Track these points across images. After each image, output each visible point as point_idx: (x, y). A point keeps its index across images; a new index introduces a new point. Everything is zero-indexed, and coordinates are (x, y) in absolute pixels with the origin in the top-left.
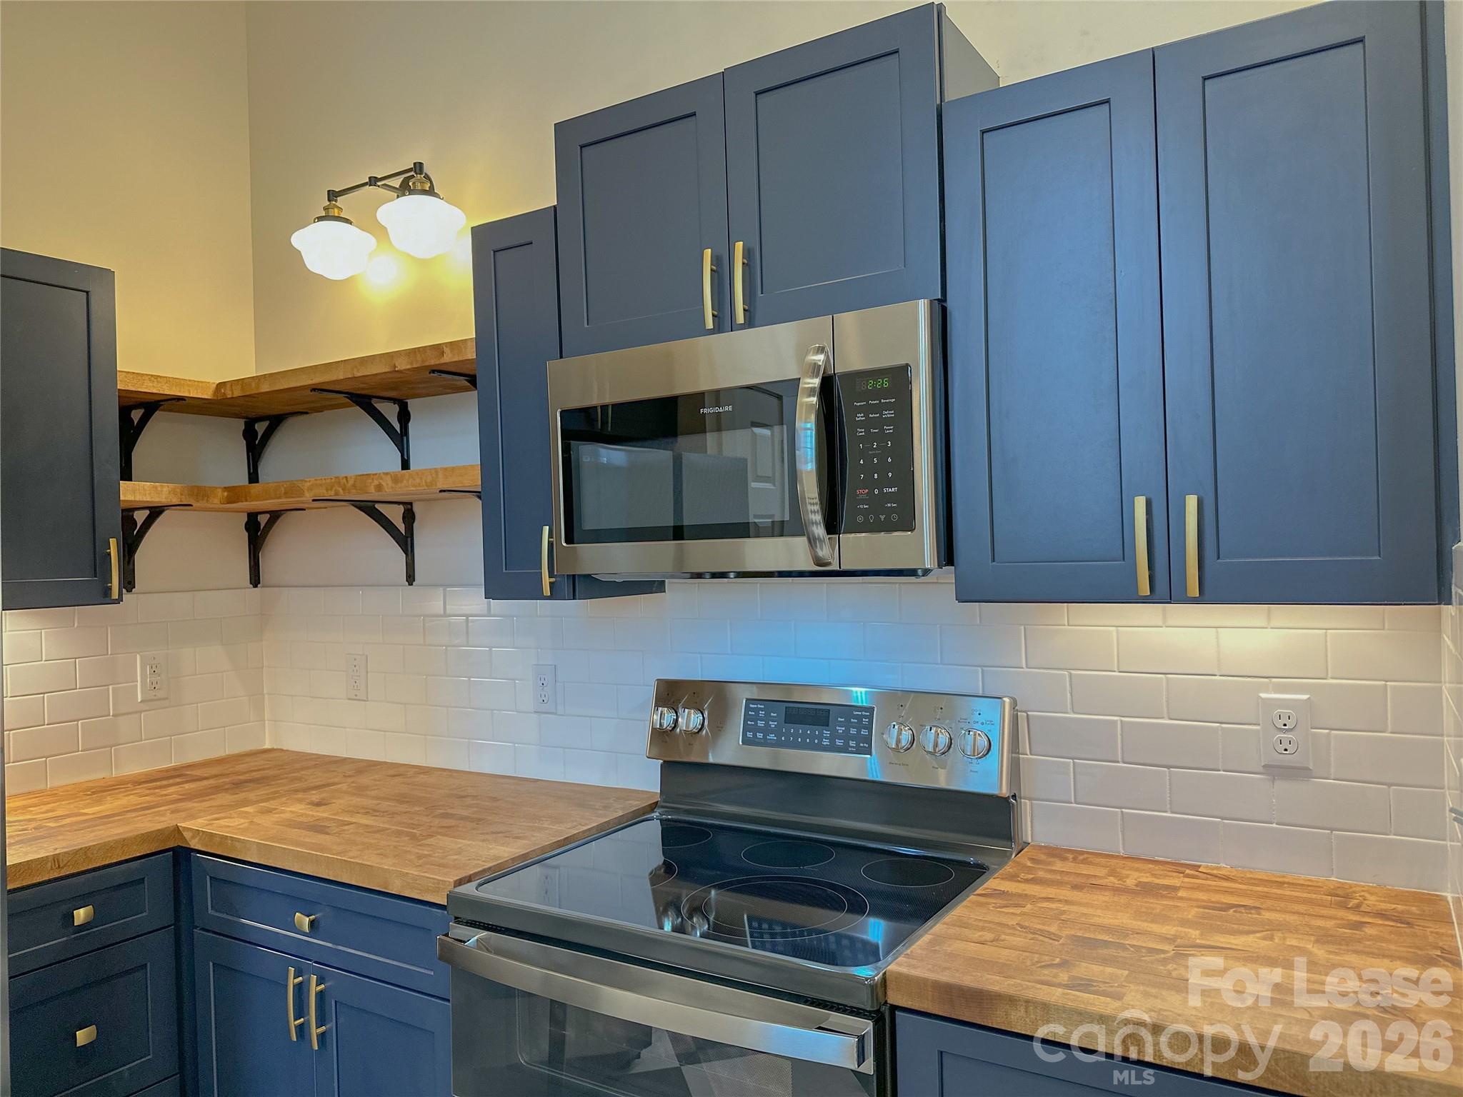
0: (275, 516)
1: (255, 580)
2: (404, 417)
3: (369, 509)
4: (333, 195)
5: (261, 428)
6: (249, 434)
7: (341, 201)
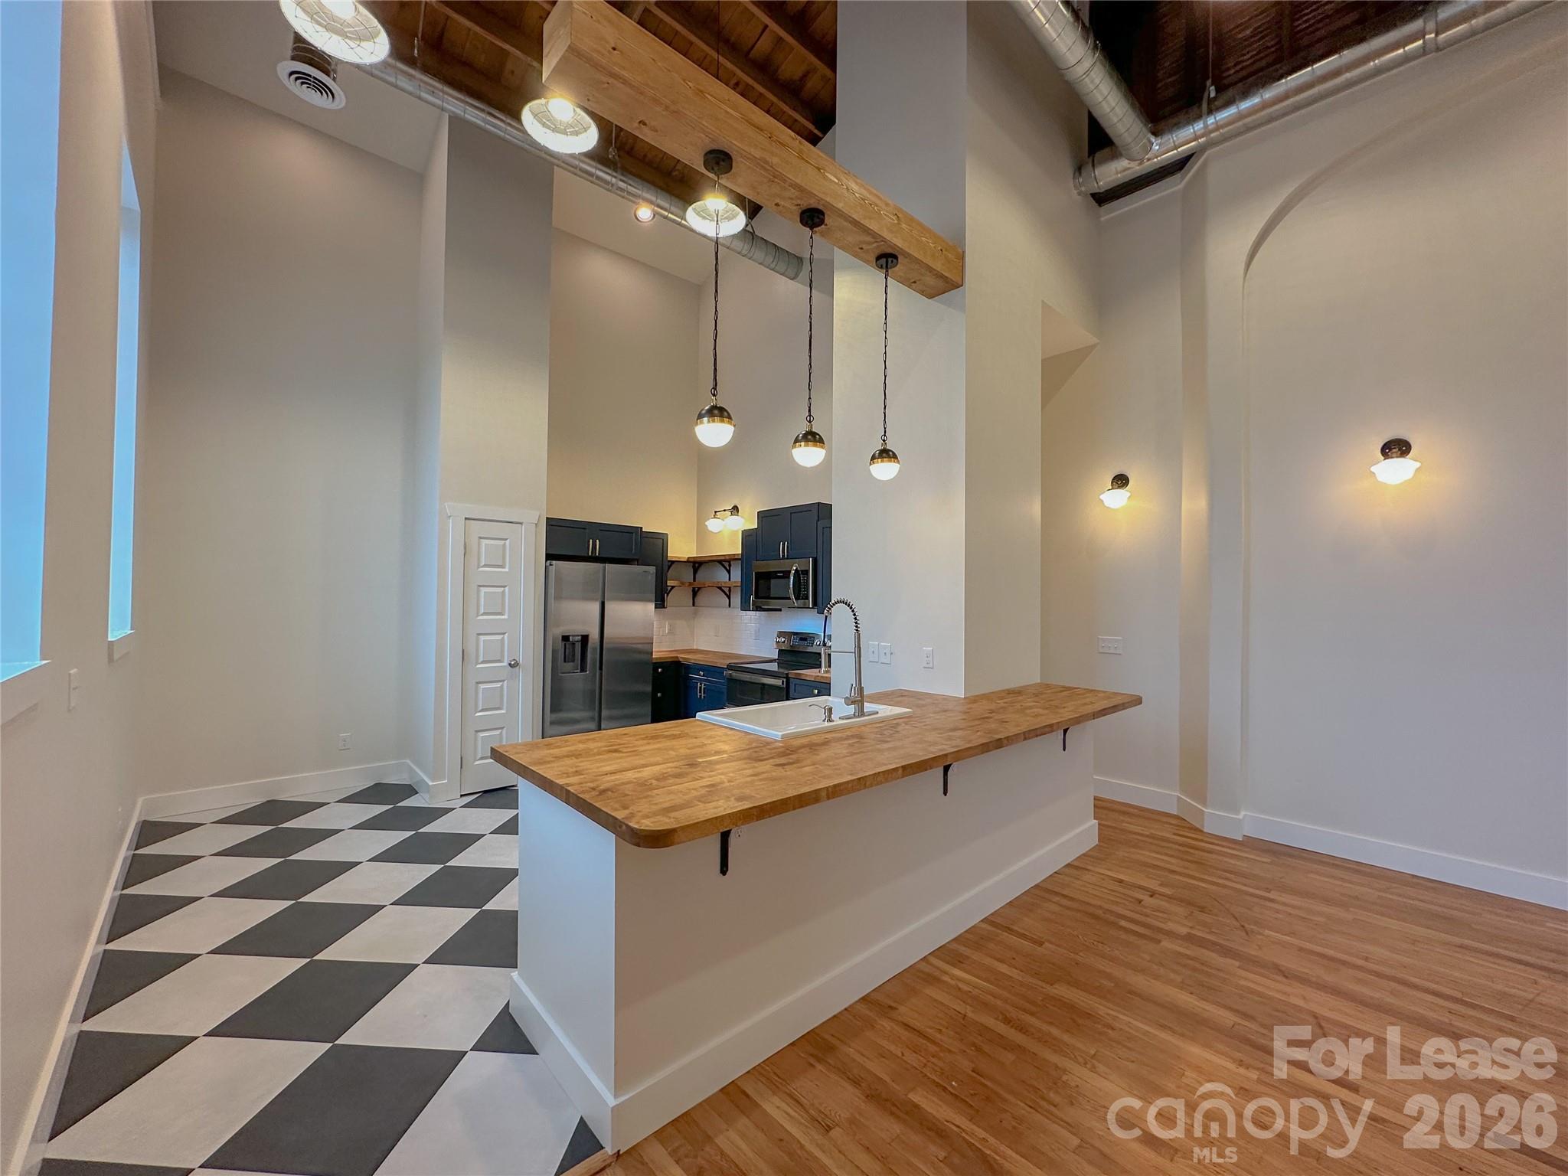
0: (699, 588)
1: (694, 605)
2: (730, 566)
3: (720, 588)
4: (716, 512)
5: (697, 565)
6: (694, 567)
7: (717, 513)
